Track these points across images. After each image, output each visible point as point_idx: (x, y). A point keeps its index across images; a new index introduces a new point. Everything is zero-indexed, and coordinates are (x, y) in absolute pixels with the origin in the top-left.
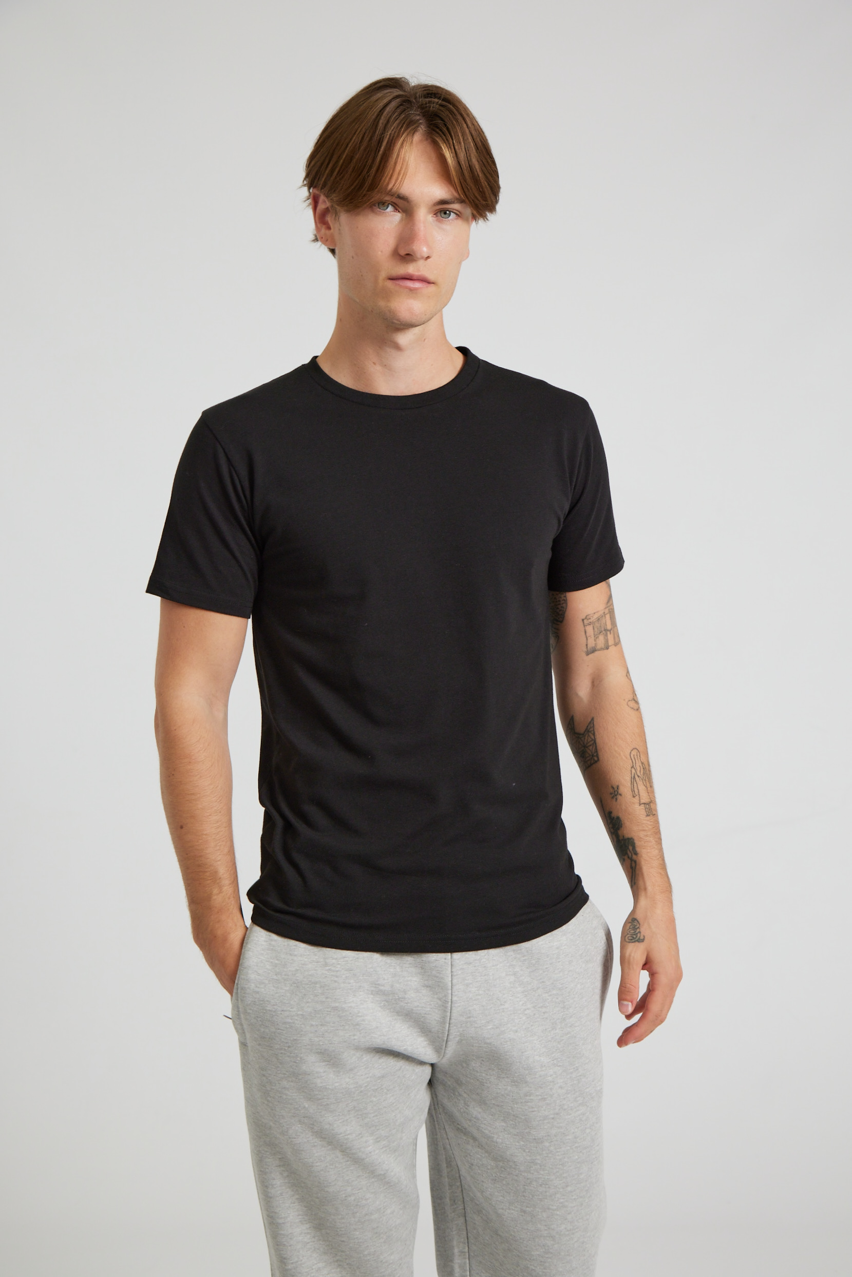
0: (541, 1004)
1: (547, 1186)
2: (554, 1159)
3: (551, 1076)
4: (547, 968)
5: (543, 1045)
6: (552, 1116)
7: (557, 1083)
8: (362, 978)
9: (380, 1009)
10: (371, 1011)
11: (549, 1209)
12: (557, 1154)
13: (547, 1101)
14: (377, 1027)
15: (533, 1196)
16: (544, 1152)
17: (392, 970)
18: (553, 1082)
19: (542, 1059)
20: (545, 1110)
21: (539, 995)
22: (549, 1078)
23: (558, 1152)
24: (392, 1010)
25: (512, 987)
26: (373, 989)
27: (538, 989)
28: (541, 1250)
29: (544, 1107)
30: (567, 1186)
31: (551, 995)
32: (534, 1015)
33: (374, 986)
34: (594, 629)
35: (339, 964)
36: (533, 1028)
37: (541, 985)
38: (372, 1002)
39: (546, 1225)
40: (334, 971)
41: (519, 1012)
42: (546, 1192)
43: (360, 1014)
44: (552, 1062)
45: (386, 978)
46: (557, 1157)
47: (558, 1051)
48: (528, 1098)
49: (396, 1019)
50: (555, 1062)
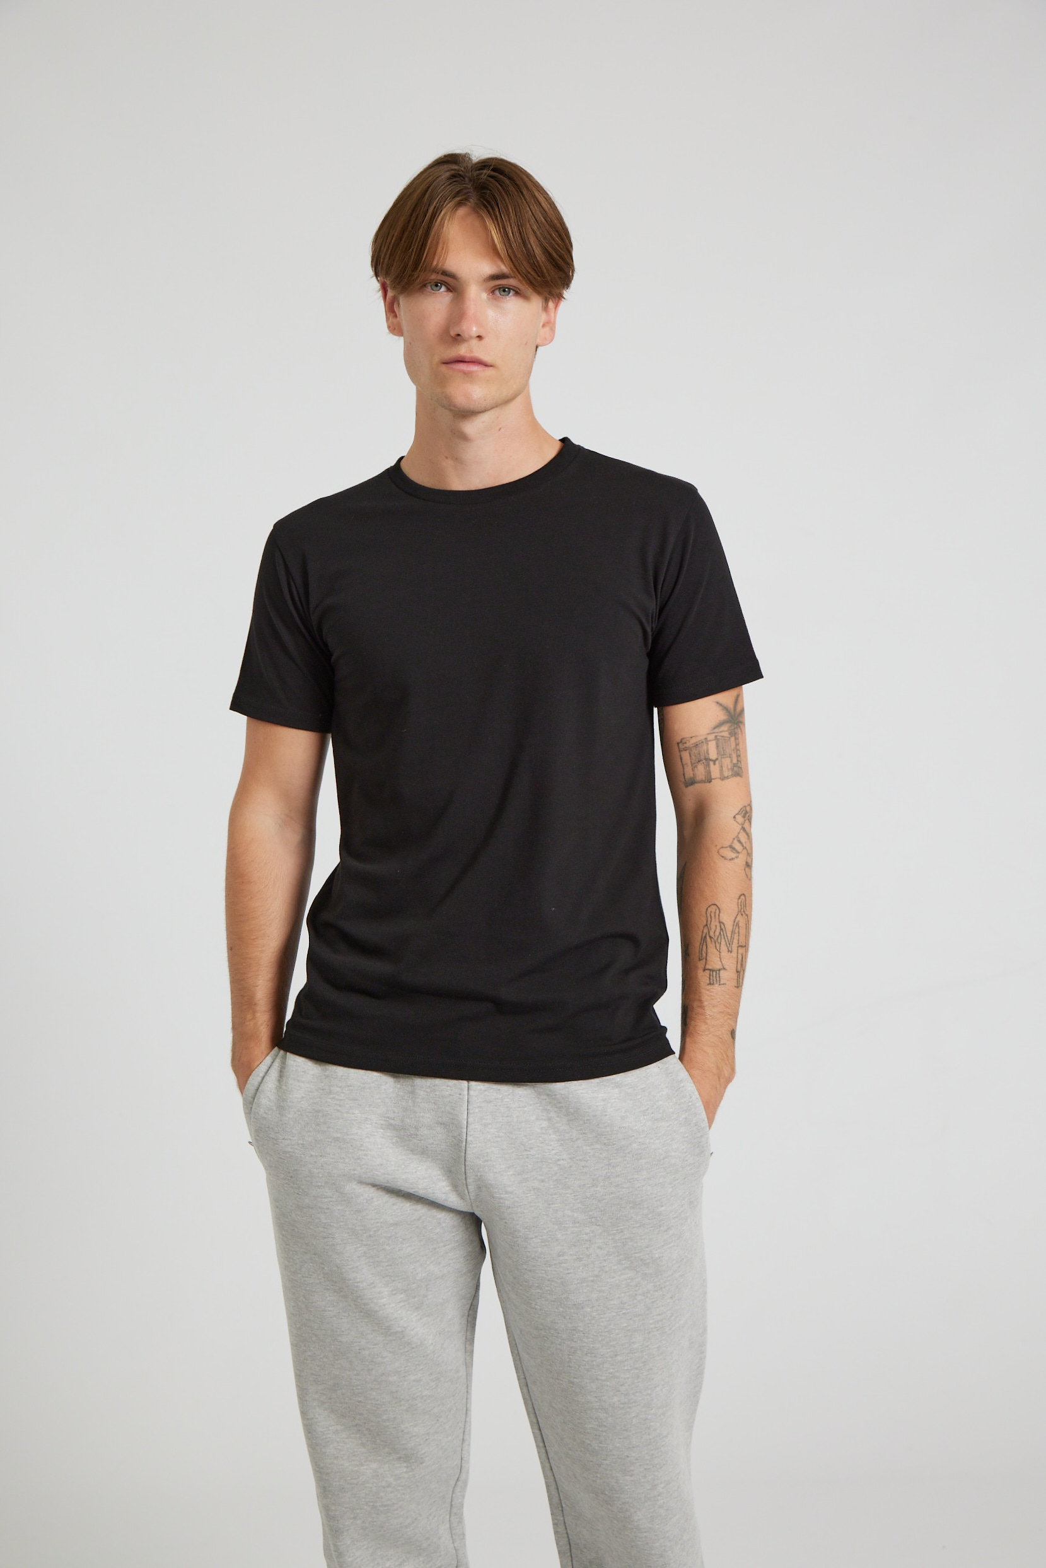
0: (581, 1157)
1: (593, 1355)
2: (598, 1325)
3: (586, 1234)
4: (587, 1120)
5: (579, 1201)
6: (592, 1278)
7: (595, 1243)
8: (368, 1109)
9: (391, 1145)
10: (379, 1146)
11: (597, 1379)
12: (601, 1320)
13: (583, 1262)
14: (381, 1165)
15: (579, 1366)
16: (586, 1319)
17: (404, 1104)
18: (590, 1241)
19: (575, 1215)
20: (582, 1272)
21: (578, 1147)
22: (584, 1236)
23: (601, 1318)
24: (406, 1147)
25: (544, 1133)
26: (382, 1122)
27: (577, 1139)
28: (595, 1423)
29: (581, 1268)
30: (616, 1355)
31: (593, 1149)
32: (571, 1167)
33: (383, 1118)
34: (690, 756)
35: (343, 1093)
36: (567, 1180)
37: (581, 1136)
38: (382, 1138)
39: (596, 1397)
40: (337, 1100)
41: (550, 1161)
42: (592, 1361)
43: (362, 1148)
44: (589, 1220)
45: (397, 1111)
46: (602, 1324)
47: (598, 1209)
48: (561, 1258)
49: (410, 1159)
50: (593, 1220)
